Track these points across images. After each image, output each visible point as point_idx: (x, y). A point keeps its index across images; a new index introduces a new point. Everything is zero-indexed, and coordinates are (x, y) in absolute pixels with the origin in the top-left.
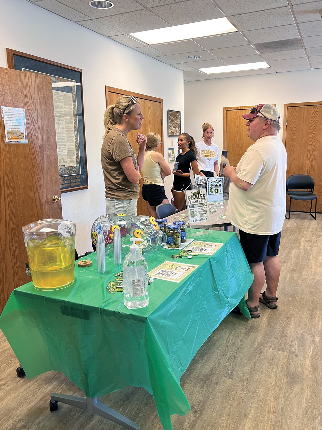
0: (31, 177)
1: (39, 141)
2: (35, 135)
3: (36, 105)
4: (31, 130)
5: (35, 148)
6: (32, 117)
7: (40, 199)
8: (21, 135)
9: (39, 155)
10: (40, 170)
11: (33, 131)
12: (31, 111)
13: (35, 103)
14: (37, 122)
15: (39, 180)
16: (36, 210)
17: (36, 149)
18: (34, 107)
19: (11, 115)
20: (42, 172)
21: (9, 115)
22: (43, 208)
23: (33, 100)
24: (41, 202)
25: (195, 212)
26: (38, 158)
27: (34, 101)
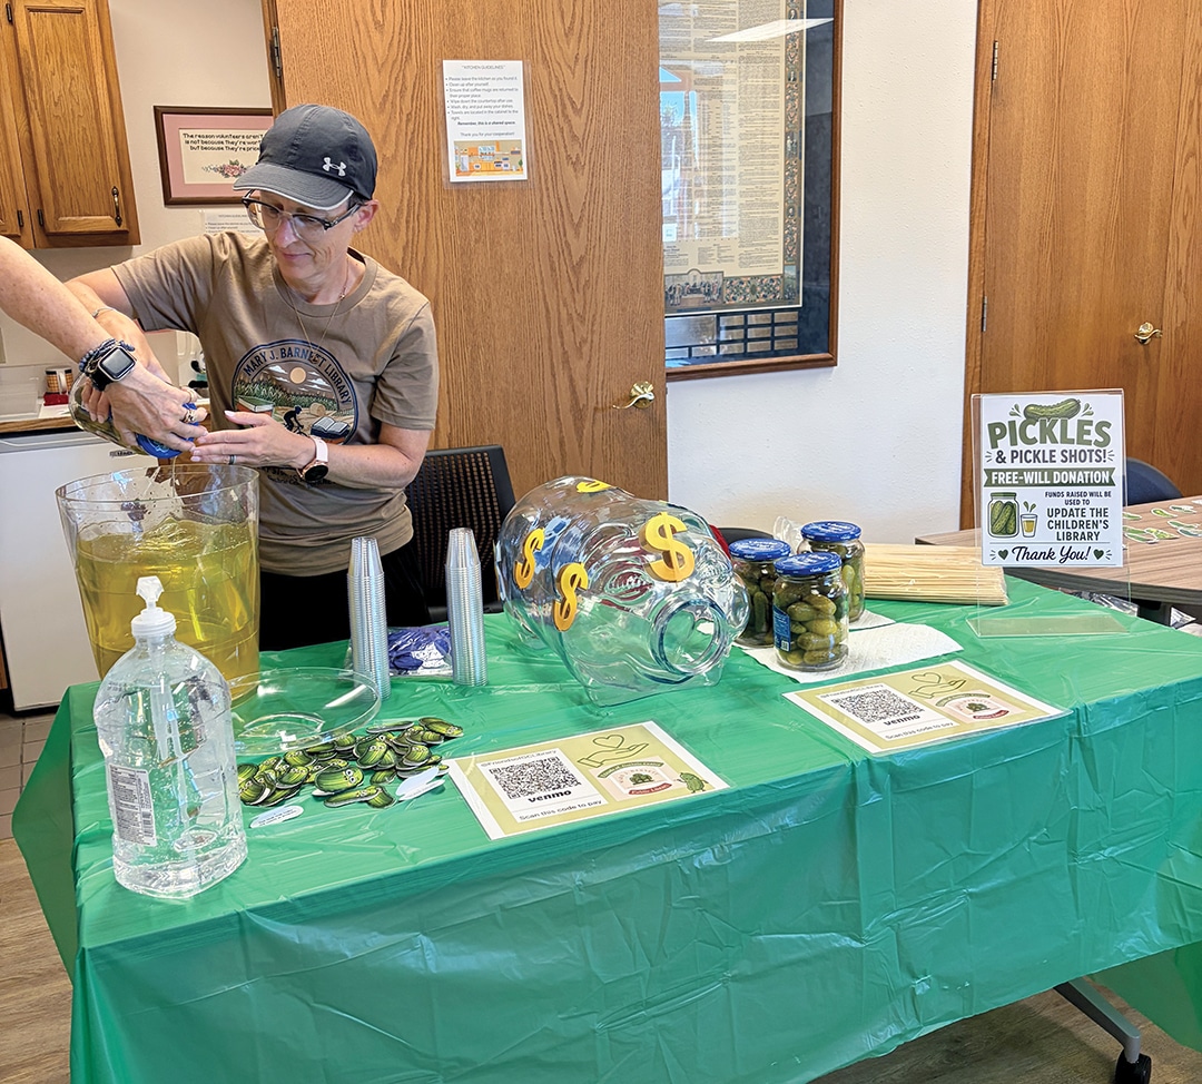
0: (544, 311)
1: (584, 180)
2: (569, 157)
3: (579, 41)
4: (553, 139)
5: (568, 204)
6: (560, 90)
7: (574, 392)
8: (511, 157)
9: (583, 231)
10: (581, 286)
11: (561, 142)
12: (556, 67)
13: (576, 37)
14: (582, 105)
15: (577, 323)
16: (557, 431)
17: (568, 208)
18: (570, 53)
19: (473, 87)
20: (589, 292)
21: (466, 88)
22: (588, 425)
23: (567, 25)
24: (577, 403)
25: (1022, 510)
26: (575, 241)
27: (571, 28)
